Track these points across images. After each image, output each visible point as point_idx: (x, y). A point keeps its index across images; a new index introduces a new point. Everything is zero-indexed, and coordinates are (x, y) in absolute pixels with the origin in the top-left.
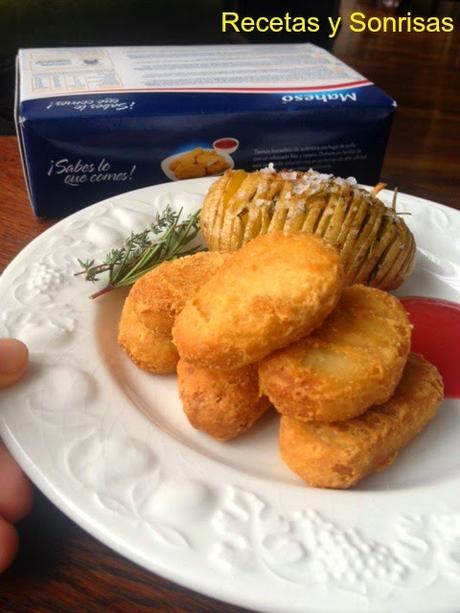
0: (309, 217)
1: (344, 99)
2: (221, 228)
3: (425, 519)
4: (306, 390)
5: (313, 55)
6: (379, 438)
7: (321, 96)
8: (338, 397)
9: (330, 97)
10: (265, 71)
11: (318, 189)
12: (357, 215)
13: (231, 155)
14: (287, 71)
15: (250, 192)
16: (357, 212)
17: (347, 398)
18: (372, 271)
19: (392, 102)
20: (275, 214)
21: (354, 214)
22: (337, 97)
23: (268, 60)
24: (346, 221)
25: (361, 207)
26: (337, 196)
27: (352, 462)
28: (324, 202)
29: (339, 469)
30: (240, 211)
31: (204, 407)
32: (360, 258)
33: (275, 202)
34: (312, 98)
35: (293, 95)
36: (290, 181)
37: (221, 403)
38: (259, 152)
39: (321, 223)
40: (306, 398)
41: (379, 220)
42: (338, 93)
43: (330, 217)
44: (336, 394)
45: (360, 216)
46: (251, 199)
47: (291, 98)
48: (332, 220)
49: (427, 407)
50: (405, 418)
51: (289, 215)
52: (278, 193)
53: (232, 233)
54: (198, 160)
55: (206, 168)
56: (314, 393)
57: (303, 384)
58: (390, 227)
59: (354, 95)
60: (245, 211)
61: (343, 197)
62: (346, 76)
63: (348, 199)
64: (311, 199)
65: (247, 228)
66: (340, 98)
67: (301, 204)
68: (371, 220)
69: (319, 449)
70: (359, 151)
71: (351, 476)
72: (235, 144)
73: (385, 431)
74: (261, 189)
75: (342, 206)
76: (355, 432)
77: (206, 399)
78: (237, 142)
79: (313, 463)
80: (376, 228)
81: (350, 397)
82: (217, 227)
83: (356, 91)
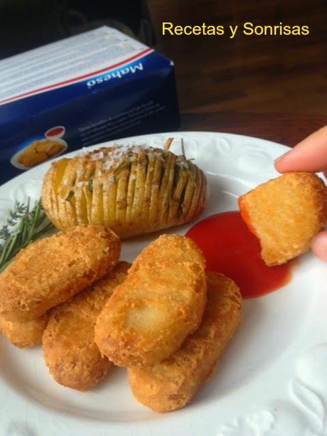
0: (119, 185)
1: (133, 71)
2: (58, 211)
3: (241, 421)
4: (128, 350)
5: (107, 37)
6: (198, 361)
7: (116, 74)
8: (154, 347)
9: (123, 72)
10: (72, 63)
11: (121, 161)
12: (155, 173)
13: (62, 138)
14: (87, 58)
15: (72, 177)
16: (153, 171)
17: (162, 344)
18: (178, 210)
19: (169, 63)
20: (94, 190)
21: (152, 173)
22: (128, 70)
23: (73, 52)
24: (147, 181)
25: (156, 166)
26: (136, 162)
27: (181, 389)
28: (127, 171)
29: (173, 397)
30: (67, 195)
31: (65, 375)
32: (165, 204)
33: (92, 181)
34: (109, 77)
35: (95, 79)
36: (100, 160)
37: (76, 368)
38: (83, 130)
39: (130, 187)
40: (131, 356)
41: (172, 171)
42: (128, 67)
43: (134, 181)
44: (152, 345)
45: (157, 174)
46: (74, 183)
47: (94, 82)
48: (137, 183)
49: (231, 319)
50: (215, 336)
51: (104, 188)
52: (92, 173)
53: (67, 214)
54: (39, 150)
55: (47, 153)
56: (136, 351)
57: (126, 345)
58: (182, 174)
59: (141, 65)
60: (72, 193)
61: (140, 163)
62: (134, 49)
63: (144, 163)
64: (116, 171)
65: (77, 207)
66: (130, 71)
67: (111, 178)
68: (166, 173)
69: (155, 386)
70: (158, 105)
71: (184, 399)
72: (62, 130)
73: (201, 355)
74: (79, 173)
75: (141, 170)
76: (179, 363)
77: (64, 368)
78: (63, 128)
79: (153, 398)
80: (171, 178)
81: (164, 343)
82: (56, 211)
83: (141, 61)
